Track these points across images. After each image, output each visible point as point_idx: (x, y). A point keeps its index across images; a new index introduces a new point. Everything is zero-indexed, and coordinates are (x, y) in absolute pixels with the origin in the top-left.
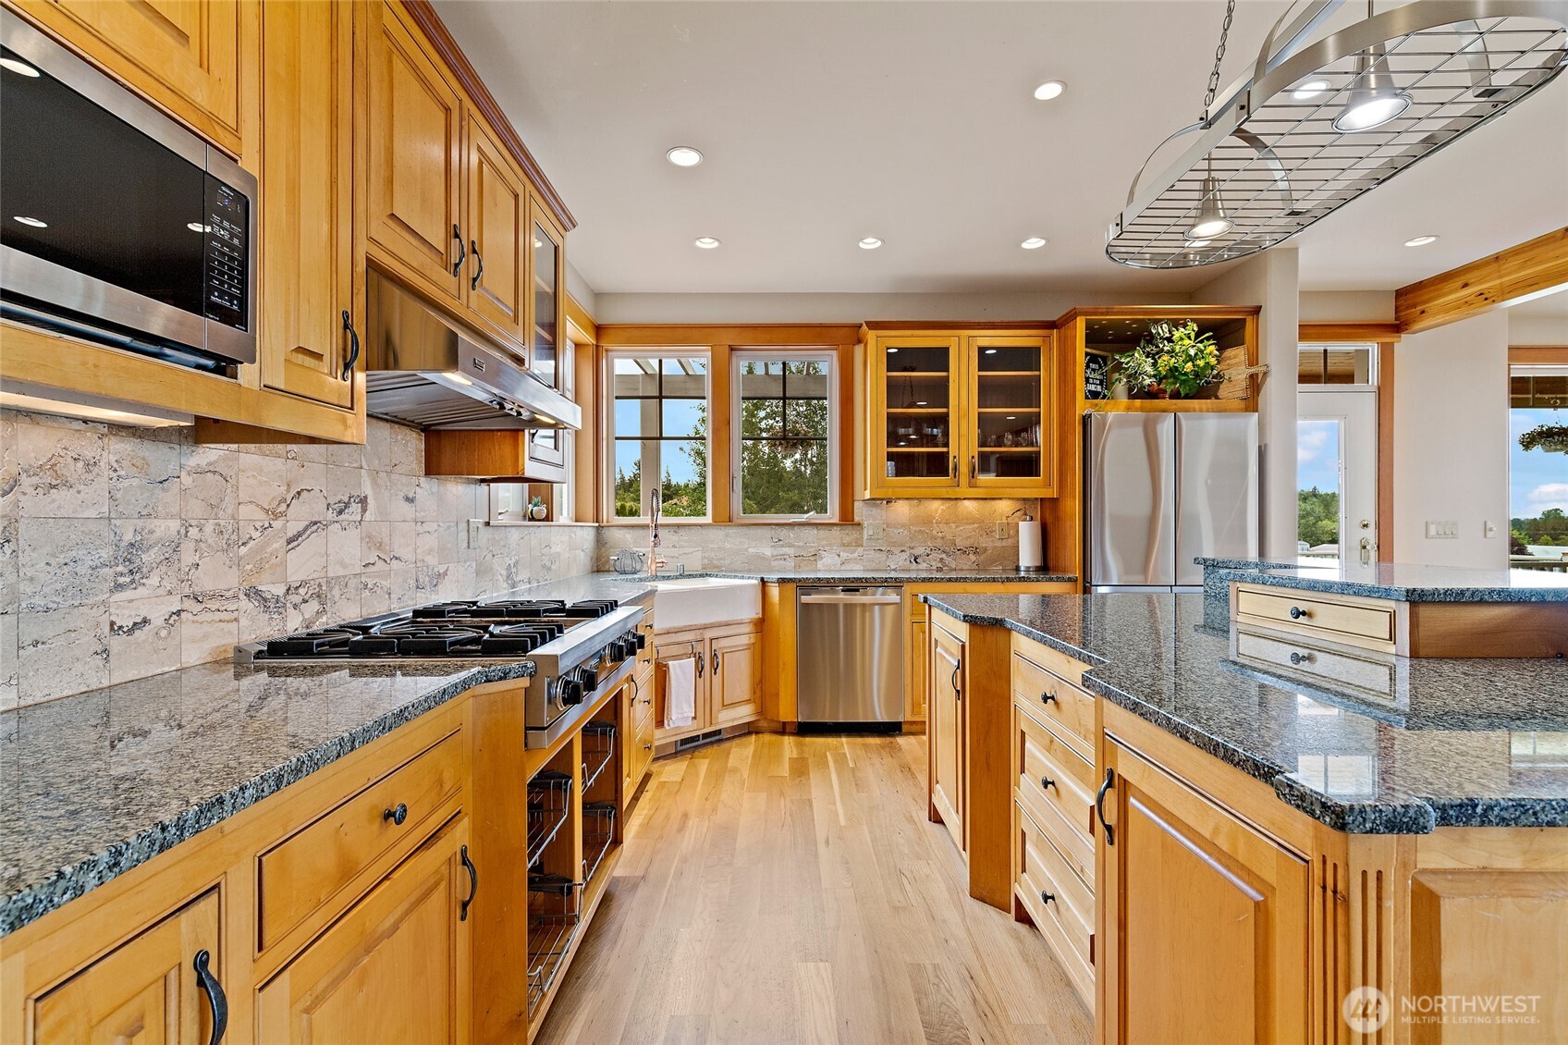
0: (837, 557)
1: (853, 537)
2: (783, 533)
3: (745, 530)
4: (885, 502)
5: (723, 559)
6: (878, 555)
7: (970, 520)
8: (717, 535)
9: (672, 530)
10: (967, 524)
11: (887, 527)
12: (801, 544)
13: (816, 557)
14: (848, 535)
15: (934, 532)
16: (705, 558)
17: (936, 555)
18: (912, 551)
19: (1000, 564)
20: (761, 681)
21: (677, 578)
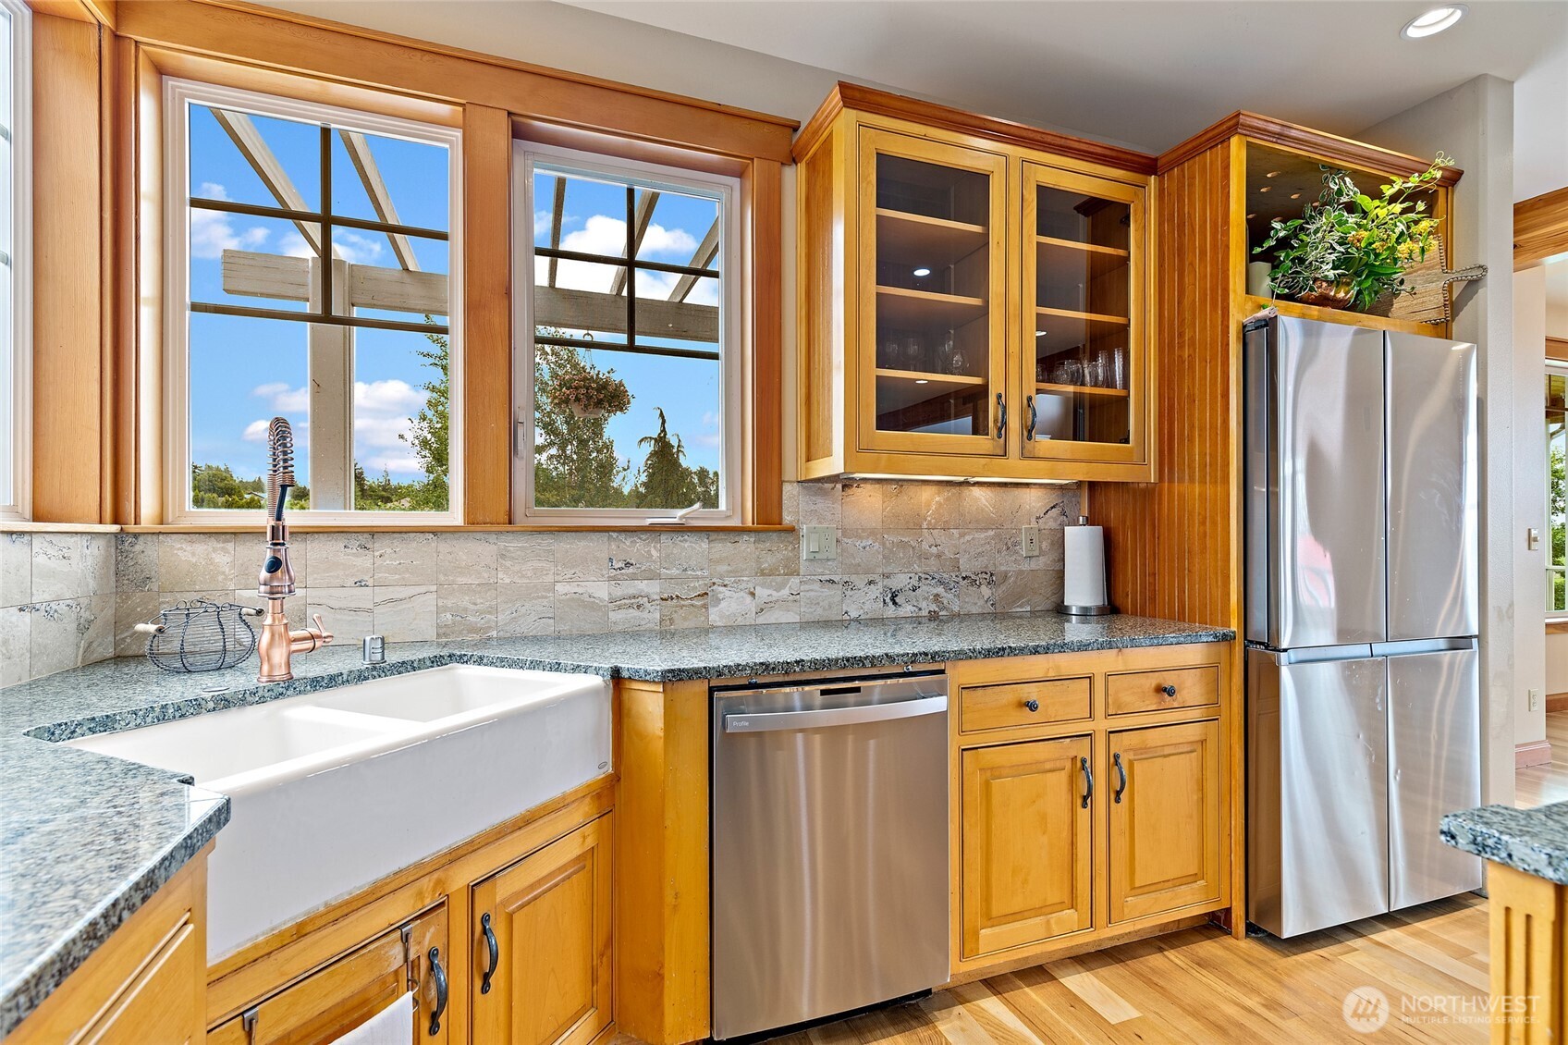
0: (749, 599)
1: (779, 556)
2: (635, 548)
3: (546, 542)
4: (839, 486)
5: (494, 610)
6: (828, 591)
7: (983, 523)
8: (479, 552)
9: (354, 542)
10: (977, 530)
11: (844, 535)
12: (674, 572)
13: (708, 599)
14: (772, 551)
15: (925, 546)
16: (445, 609)
17: (929, 589)
18: (886, 582)
19: (1028, 602)
20: (610, 942)
21: (361, 677)
